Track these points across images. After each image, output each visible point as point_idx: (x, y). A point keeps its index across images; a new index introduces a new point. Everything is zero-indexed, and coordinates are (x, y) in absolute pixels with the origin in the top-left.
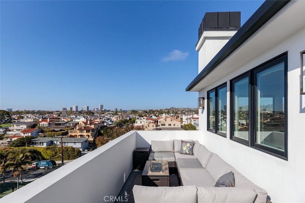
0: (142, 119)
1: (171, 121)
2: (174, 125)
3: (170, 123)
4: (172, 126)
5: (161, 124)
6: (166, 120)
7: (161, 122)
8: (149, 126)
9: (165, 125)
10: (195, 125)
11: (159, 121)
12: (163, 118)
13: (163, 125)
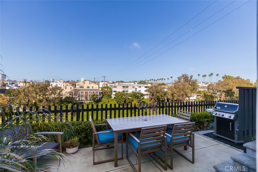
0: (57, 82)
1: (90, 83)
2: (93, 87)
3: (88, 86)
4: (91, 88)
5: (79, 86)
6: (84, 83)
7: (80, 84)
8: (66, 88)
9: (83, 88)
10: (111, 87)
11: (77, 84)
12: (82, 82)
13: (81, 88)
